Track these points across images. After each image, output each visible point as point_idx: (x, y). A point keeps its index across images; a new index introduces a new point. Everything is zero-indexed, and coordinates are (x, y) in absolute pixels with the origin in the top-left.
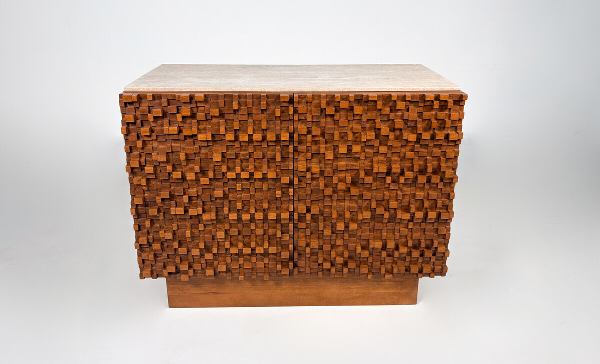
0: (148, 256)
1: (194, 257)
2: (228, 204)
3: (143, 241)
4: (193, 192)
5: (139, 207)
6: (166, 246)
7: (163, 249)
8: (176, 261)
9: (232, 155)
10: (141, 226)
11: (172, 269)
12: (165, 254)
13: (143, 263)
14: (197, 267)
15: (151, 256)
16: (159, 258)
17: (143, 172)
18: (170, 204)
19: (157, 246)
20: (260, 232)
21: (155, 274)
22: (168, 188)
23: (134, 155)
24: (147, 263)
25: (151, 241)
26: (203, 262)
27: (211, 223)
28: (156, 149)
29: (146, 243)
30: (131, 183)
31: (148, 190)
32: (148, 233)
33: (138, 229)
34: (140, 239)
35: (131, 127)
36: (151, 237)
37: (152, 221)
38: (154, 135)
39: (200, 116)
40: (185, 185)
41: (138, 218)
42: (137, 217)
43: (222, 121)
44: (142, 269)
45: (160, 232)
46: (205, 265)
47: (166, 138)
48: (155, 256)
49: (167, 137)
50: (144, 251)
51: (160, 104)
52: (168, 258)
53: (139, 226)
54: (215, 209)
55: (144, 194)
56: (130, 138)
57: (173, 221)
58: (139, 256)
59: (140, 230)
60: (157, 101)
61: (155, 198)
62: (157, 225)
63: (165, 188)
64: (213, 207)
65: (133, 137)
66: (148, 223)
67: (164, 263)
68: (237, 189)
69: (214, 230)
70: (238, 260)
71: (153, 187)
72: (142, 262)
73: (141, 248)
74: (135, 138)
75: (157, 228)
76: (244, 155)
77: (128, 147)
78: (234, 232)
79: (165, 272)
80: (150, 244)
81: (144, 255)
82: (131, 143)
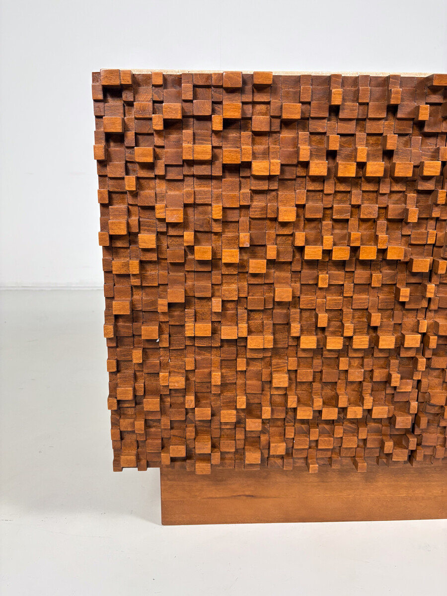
0: (133, 425)
1: (223, 427)
2: (298, 316)
3: (125, 393)
4: (231, 290)
5: (121, 324)
6: (168, 404)
7: (163, 411)
8: (188, 434)
9: (316, 210)
10: (122, 364)
11: (179, 451)
12: (165, 421)
13: (122, 438)
14: (228, 446)
15: (140, 425)
16: (153, 430)
17: (133, 247)
18: (184, 316)
19: (151, 404)
20: (356, 375)
21: (143, 462)
22: (181, 283)
23: (117, 210)
24: (129, 439)
25: (140, 393)
26: (240, 436)
27: (261, 355)
28: (163, 197)
29: (130, 397)
30: (108, 272)
31: (141, 287)
32: (136, 378)
33: (115, 370)
34: (119, 390)
35: (114, 148)
36: (140, 384)
37: (144, 351)
38: (161, 164)
39: (260, 122)
40: (216, 277)
41: (117, 347)
42: (114, 345)
43: (303, 135)
44: (118, 452)
45: (161, 374)
46: (243, 442)
47: (186, 173)
48: (147, 425)
49: (186, 170)
50: (124, 414)
51: (179, 95)
52: (172, 428)
53: (118, 363)
54: (271, 327)
55: (132, 295)
56: (110, 171)
57: (185, 352)
58: (115, 424)
59: (118, 371)
60: (172, 90)
61: (154, 303)
62: (154, 360)
63: (175, 282)
64: (268, 323)
65: (116, 169)
66: (137, 356)
67: (162, 439)
68: (320, 285)
69: (266, 372)
70: (308, 433)
71: (153, 280)
72: (120, 438)
73: (119, 410)
74: (120, 173)
75: (155, 365)
76: (340, 212)
77: (105, 191)
78: (305, 375)
79: (165, 458)
80: (137, 401)
81: (125, 424)
82: (111, 182)
